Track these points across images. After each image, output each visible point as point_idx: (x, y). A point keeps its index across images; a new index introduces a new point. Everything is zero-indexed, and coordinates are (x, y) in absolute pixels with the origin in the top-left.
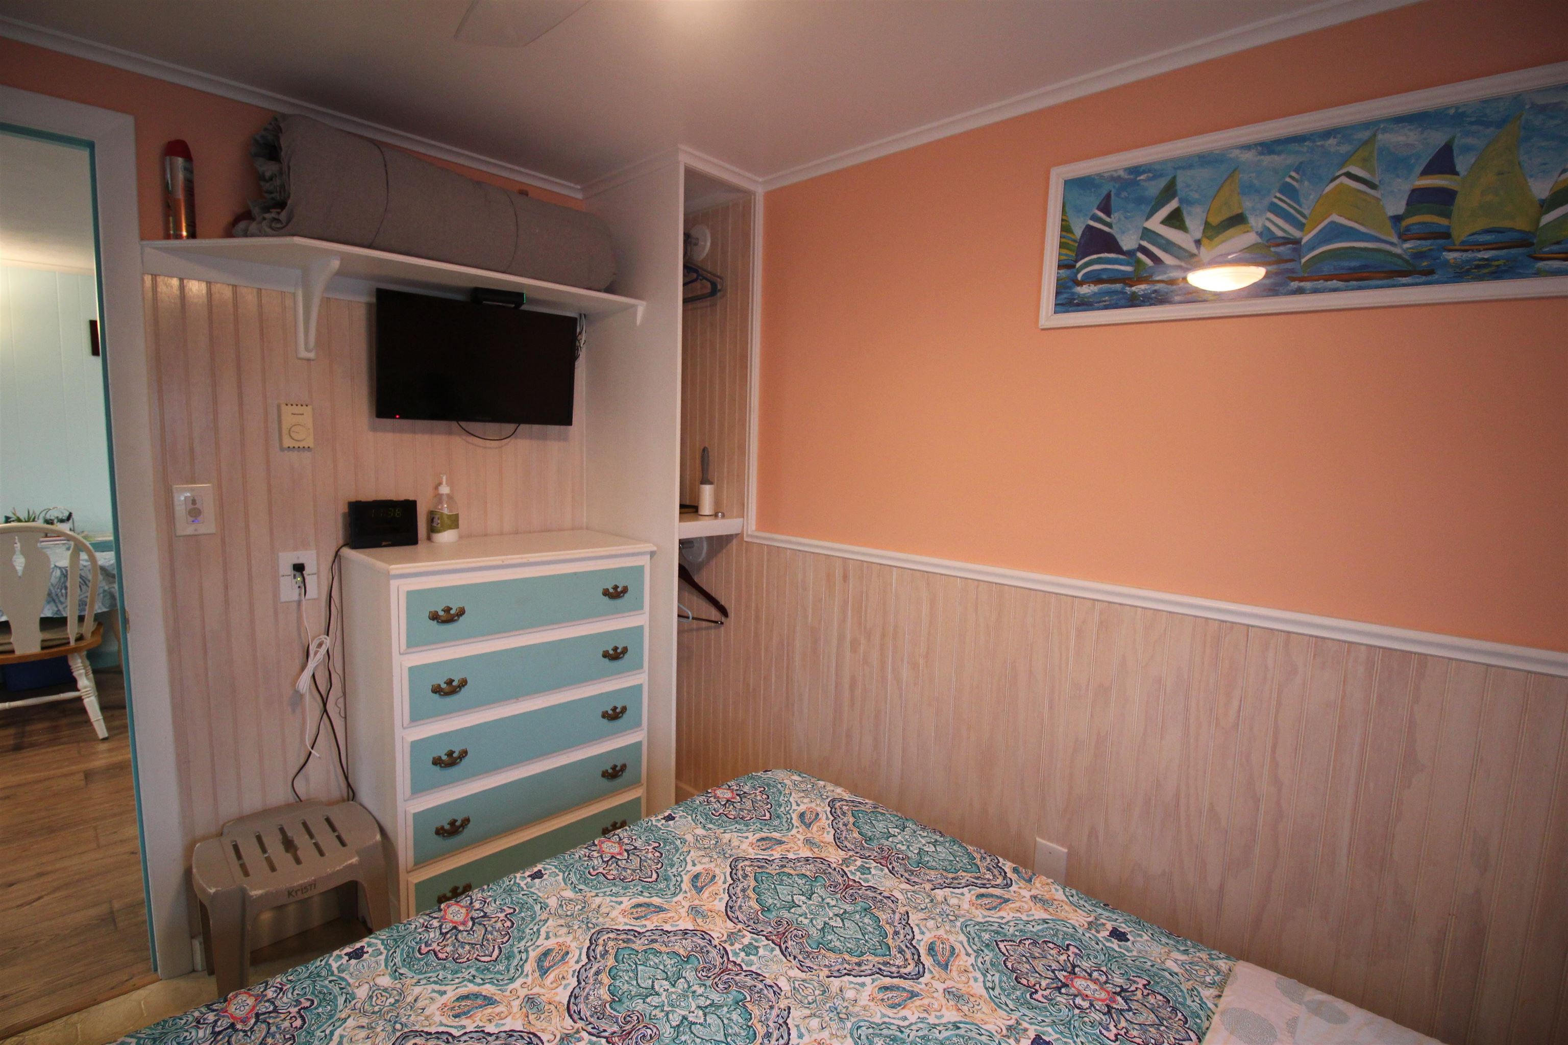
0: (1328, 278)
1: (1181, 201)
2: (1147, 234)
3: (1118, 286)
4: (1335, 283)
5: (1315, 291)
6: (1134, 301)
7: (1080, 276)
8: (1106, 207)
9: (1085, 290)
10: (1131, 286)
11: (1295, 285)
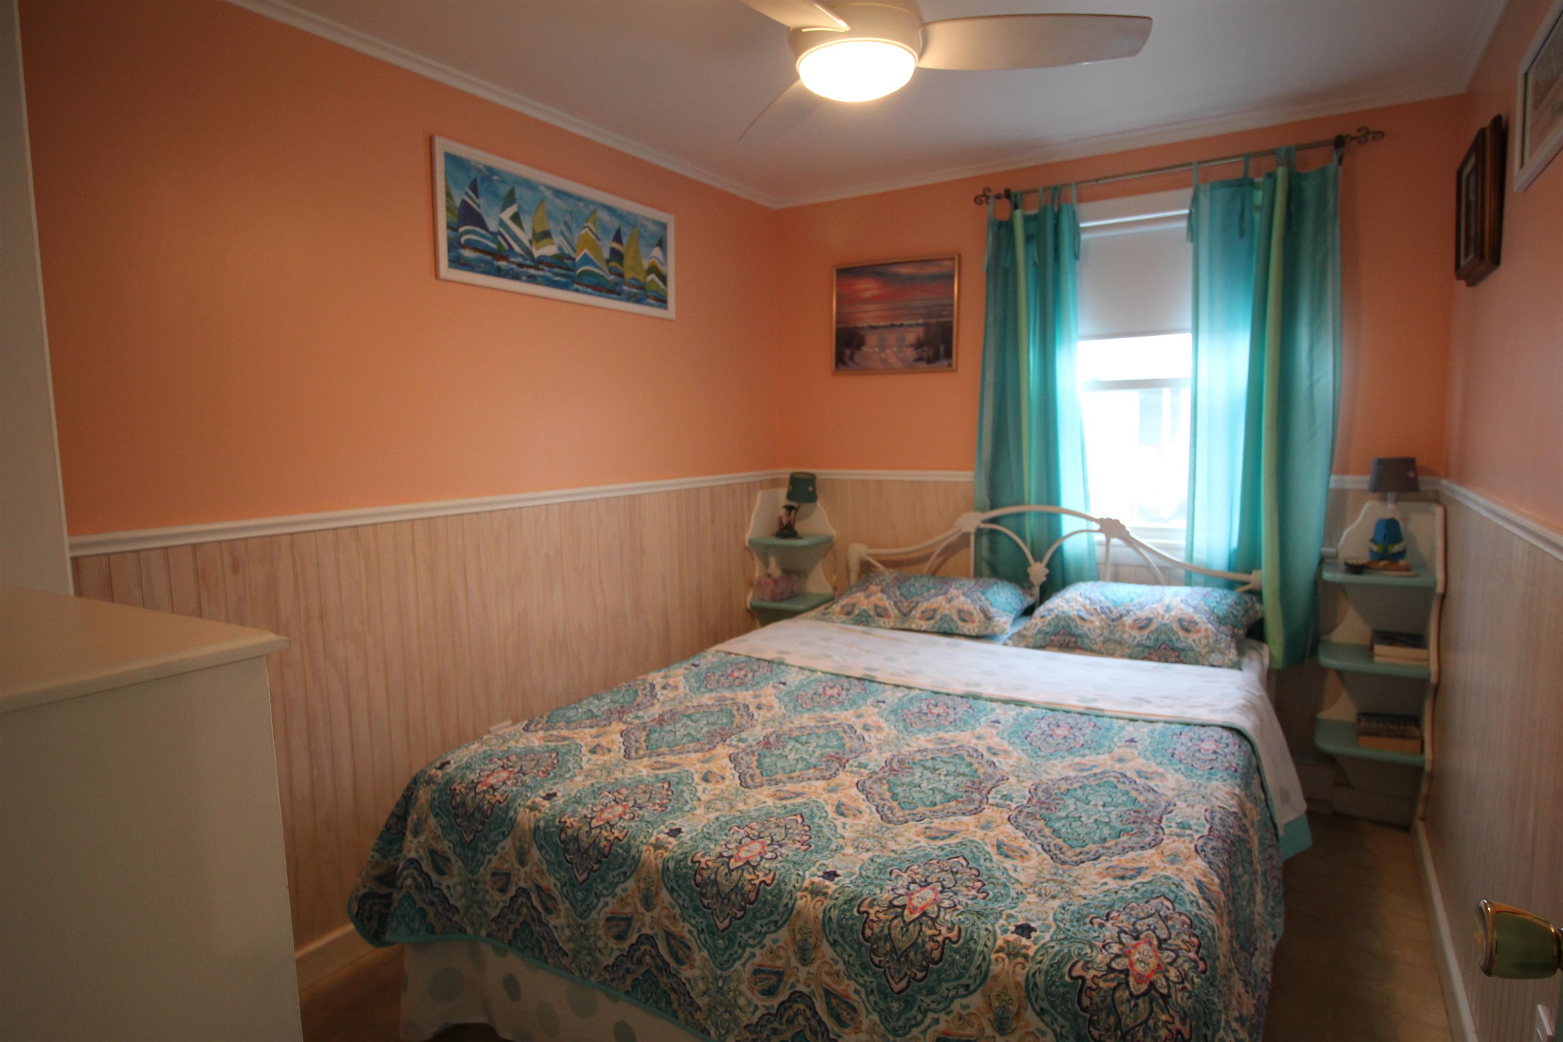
0: (588, 286)
1: (519, 207)
2: (502, 223)
3: (488, 258)
4: (589, 290)
5: (584, 292)
6: (499, 273)
7: (463, 240)
8: (474, 187)
9: (467, 253)
10: (498, 260)
11: (575, 286)
